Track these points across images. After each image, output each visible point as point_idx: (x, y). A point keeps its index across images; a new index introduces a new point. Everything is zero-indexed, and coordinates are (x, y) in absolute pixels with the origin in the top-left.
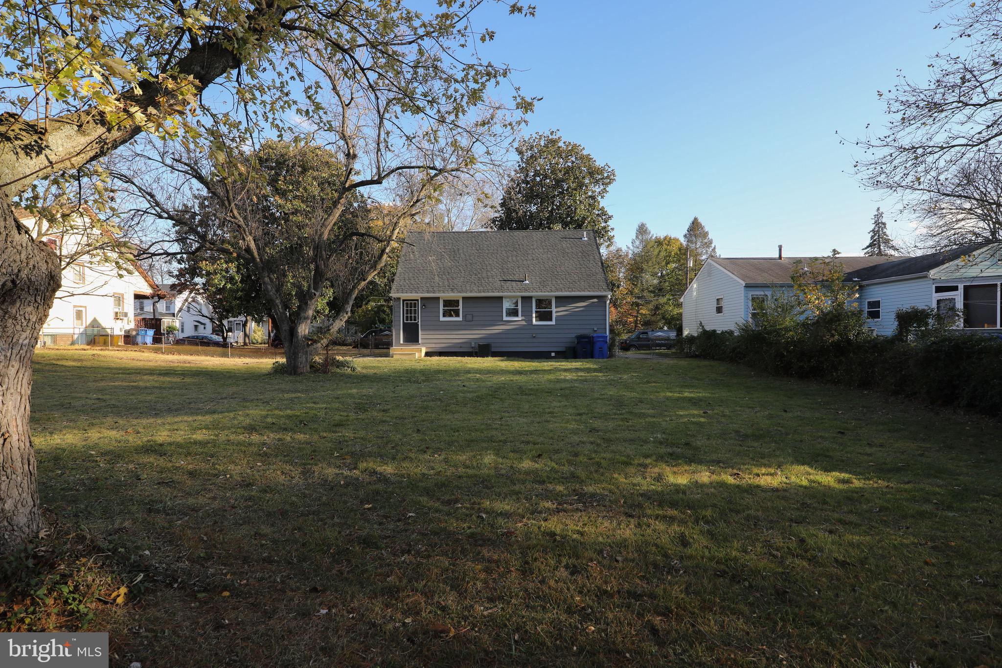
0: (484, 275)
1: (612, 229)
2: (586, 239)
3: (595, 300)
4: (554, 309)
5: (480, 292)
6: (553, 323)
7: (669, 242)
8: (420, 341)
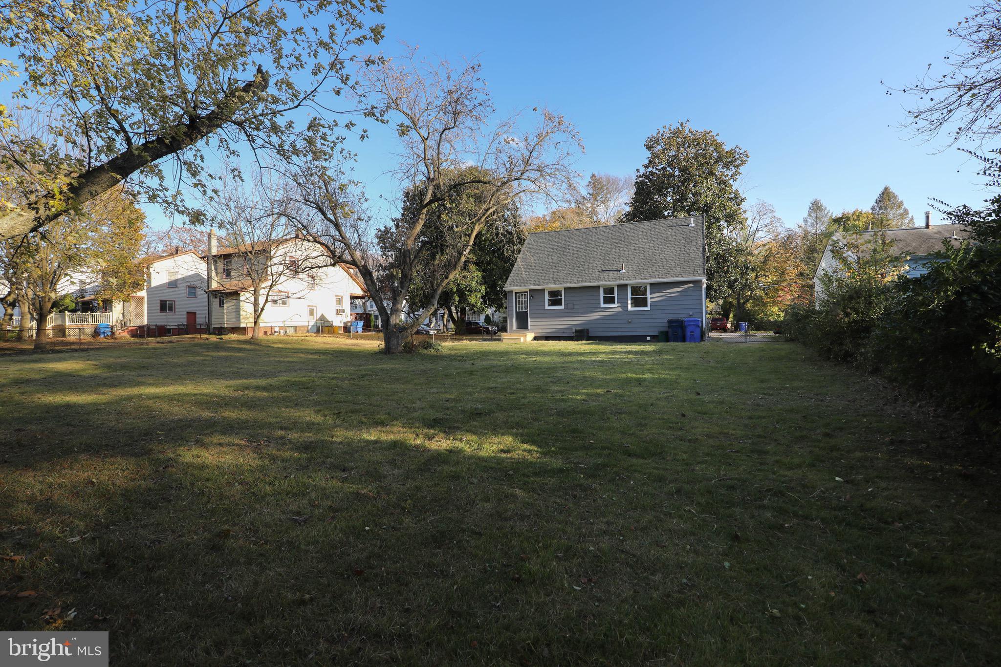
0: (586, 267)
2: (693, 225)
3: (691, 285)
4: (649, 296)
6: (648, 308)
8: (529, 327)
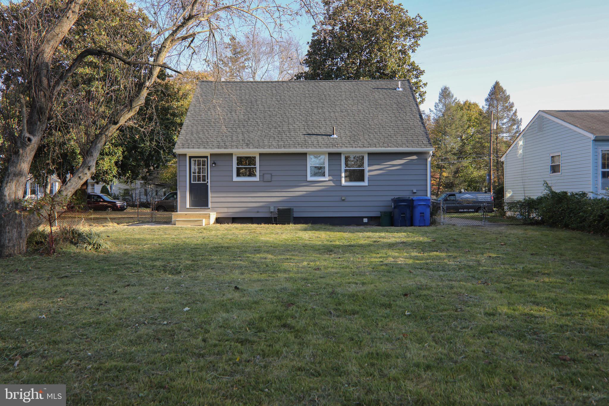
0: (285, 128)
1: (425, 85)
2: (400, 89)
3: (415, 157)
4: (366, 168)
5: (279, 147)
6: (366, 183)
7: (469, 107)
8: (210, 205)
